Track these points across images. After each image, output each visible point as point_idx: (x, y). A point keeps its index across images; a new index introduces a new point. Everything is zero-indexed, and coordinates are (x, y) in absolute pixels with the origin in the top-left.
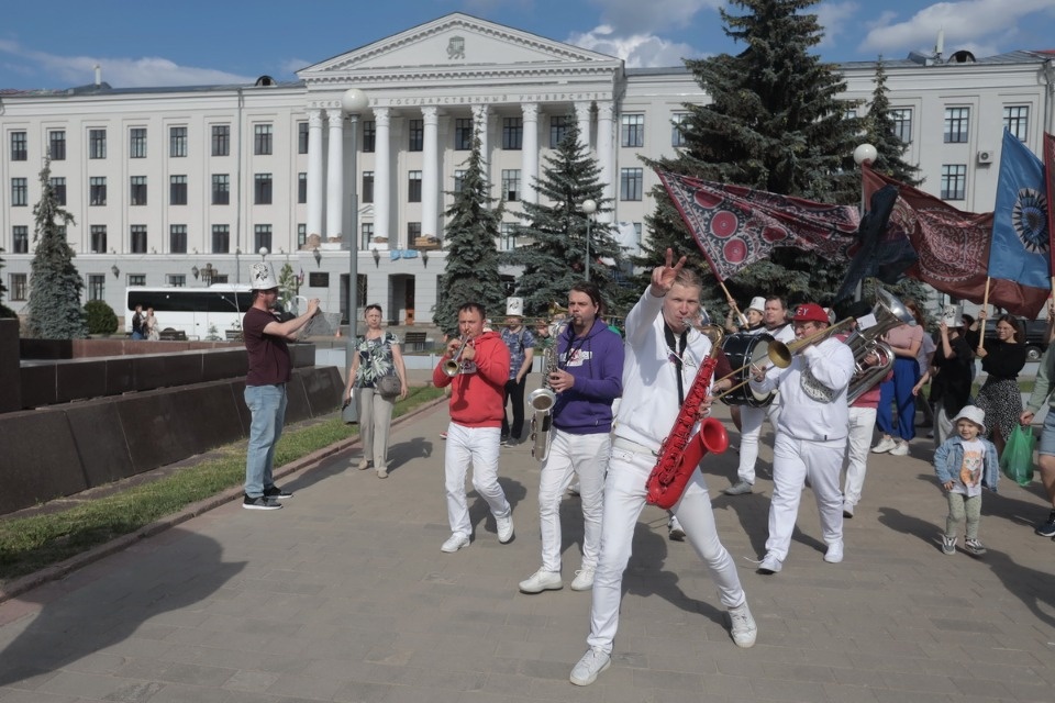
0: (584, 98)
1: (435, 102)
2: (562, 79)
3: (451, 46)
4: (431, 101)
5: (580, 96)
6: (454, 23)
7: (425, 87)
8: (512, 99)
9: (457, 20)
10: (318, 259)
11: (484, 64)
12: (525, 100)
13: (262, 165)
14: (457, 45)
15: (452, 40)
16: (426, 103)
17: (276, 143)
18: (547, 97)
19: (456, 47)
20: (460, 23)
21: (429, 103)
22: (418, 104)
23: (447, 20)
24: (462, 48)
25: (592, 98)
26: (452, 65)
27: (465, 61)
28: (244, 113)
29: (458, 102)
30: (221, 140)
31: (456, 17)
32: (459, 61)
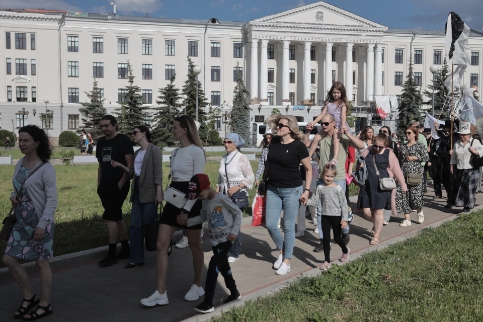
0: (372, 42)
1: (311, 40)
2: (364, 34)
3: (317, 15)
4: (309, 39)
5: (370, 41)
6: (320, 5)
7: (306, 33)
8: (343, 41)
9: (321, 4)
10: (259, 109)
11: (332, 25)
12: (348, 41)
13: (215, 62)
14: (320, 15)
15: (318, 12)
16: (307, 40)
17: (223, 52)
18: (357, 41)
19: (320, 16)
20: (322, 6)
21: (308, 39)
22: (303, 40)
23: (317, 4)
24: (322, 17)
25: (375, 42)
26: (318, 24)
27: (324, 23)
28: (207, 36)
29: (320, 40)
30: (193, 49)
31: (321, 3)
32: (321, 22)
